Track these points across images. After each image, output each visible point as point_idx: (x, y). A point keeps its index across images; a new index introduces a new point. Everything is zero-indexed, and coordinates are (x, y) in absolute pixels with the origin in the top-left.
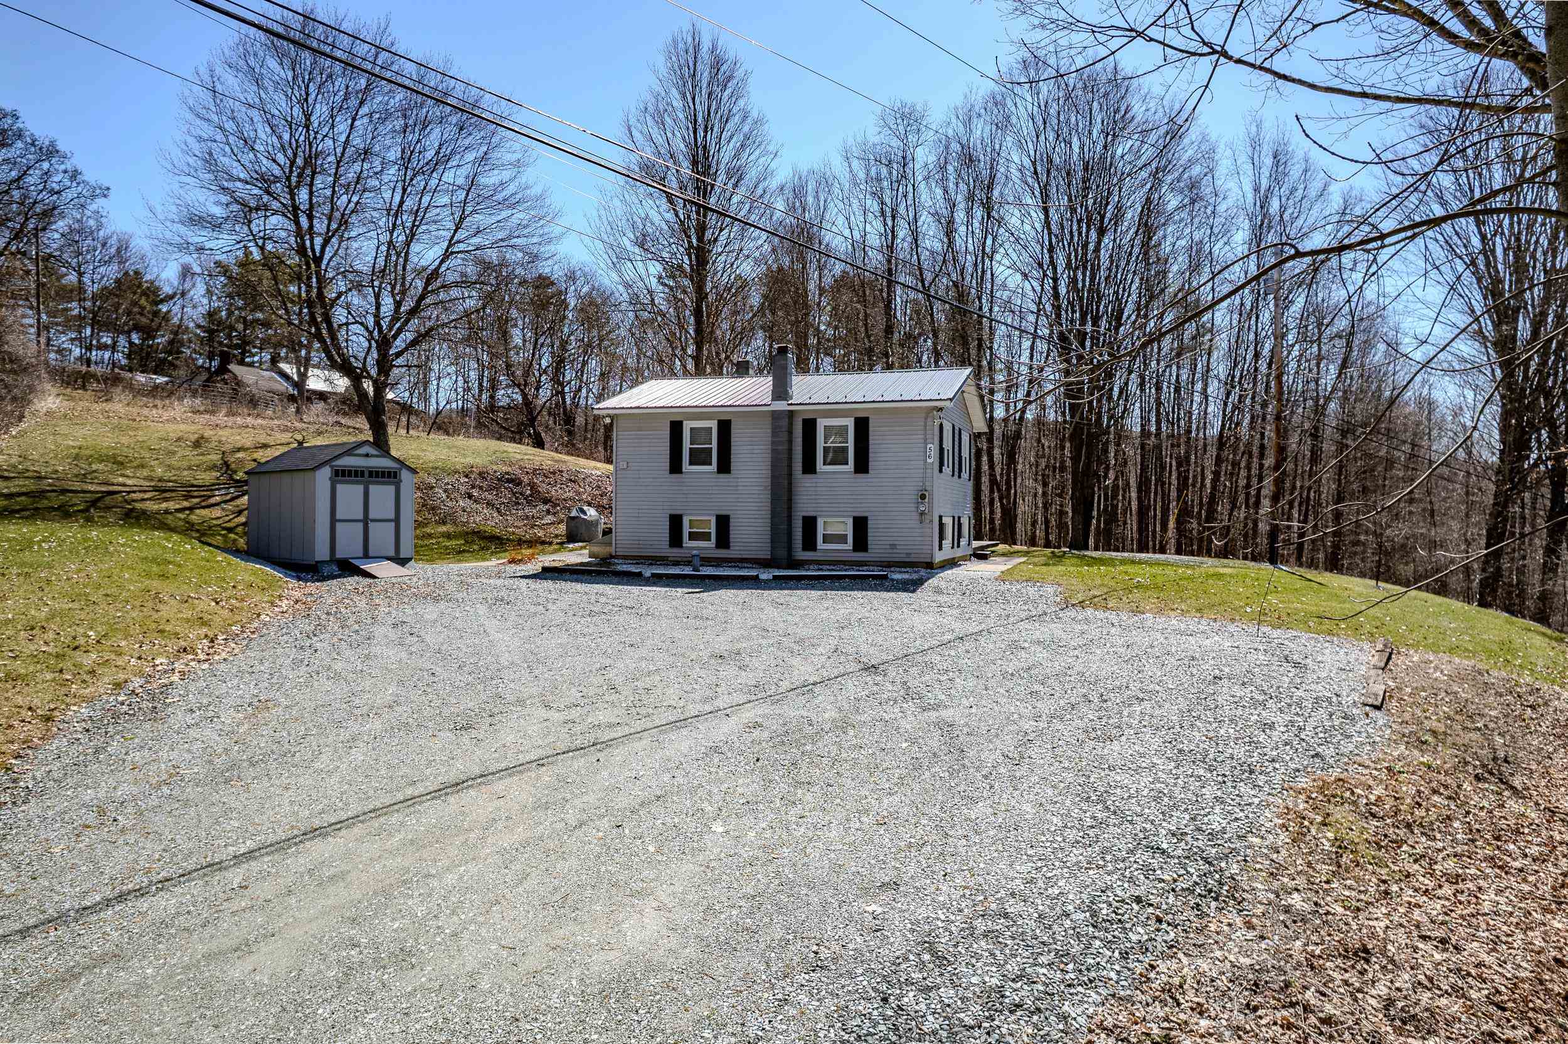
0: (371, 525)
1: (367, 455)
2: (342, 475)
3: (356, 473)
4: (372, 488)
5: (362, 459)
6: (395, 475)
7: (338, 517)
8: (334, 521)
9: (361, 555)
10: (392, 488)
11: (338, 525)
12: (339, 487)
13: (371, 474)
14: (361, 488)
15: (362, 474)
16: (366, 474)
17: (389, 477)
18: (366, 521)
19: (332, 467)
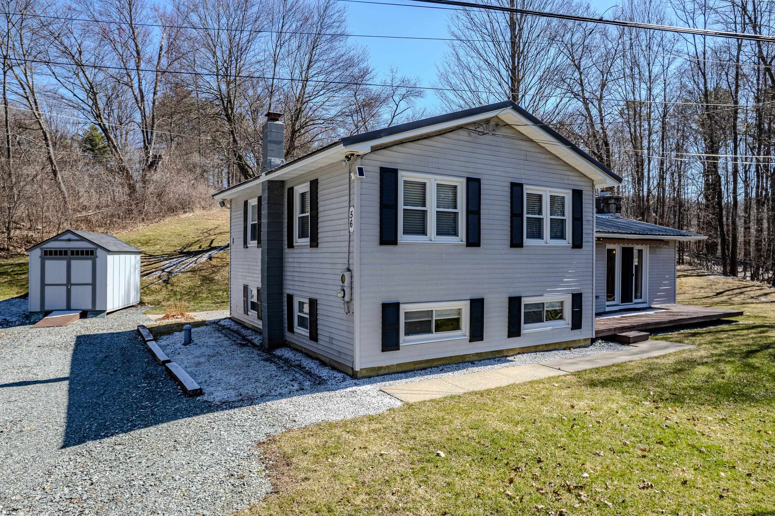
0: (73, 289)
1: (69, 240)
2: (48, 254)
3: (61, 253)
4: (73, 262)
5: (65, 242)
6: (92, 253)
7: (46, 282)
8: (43, 285)
9: (65, 308)
10: (89, 263)
11: (47, 288)
12: (48, 263)
13: (72, 253)
14: (64, 263)
15: (66, 253)
16: (69, 253)
17: (87, 254)
18: (69, 284)
19: (41, 249)
